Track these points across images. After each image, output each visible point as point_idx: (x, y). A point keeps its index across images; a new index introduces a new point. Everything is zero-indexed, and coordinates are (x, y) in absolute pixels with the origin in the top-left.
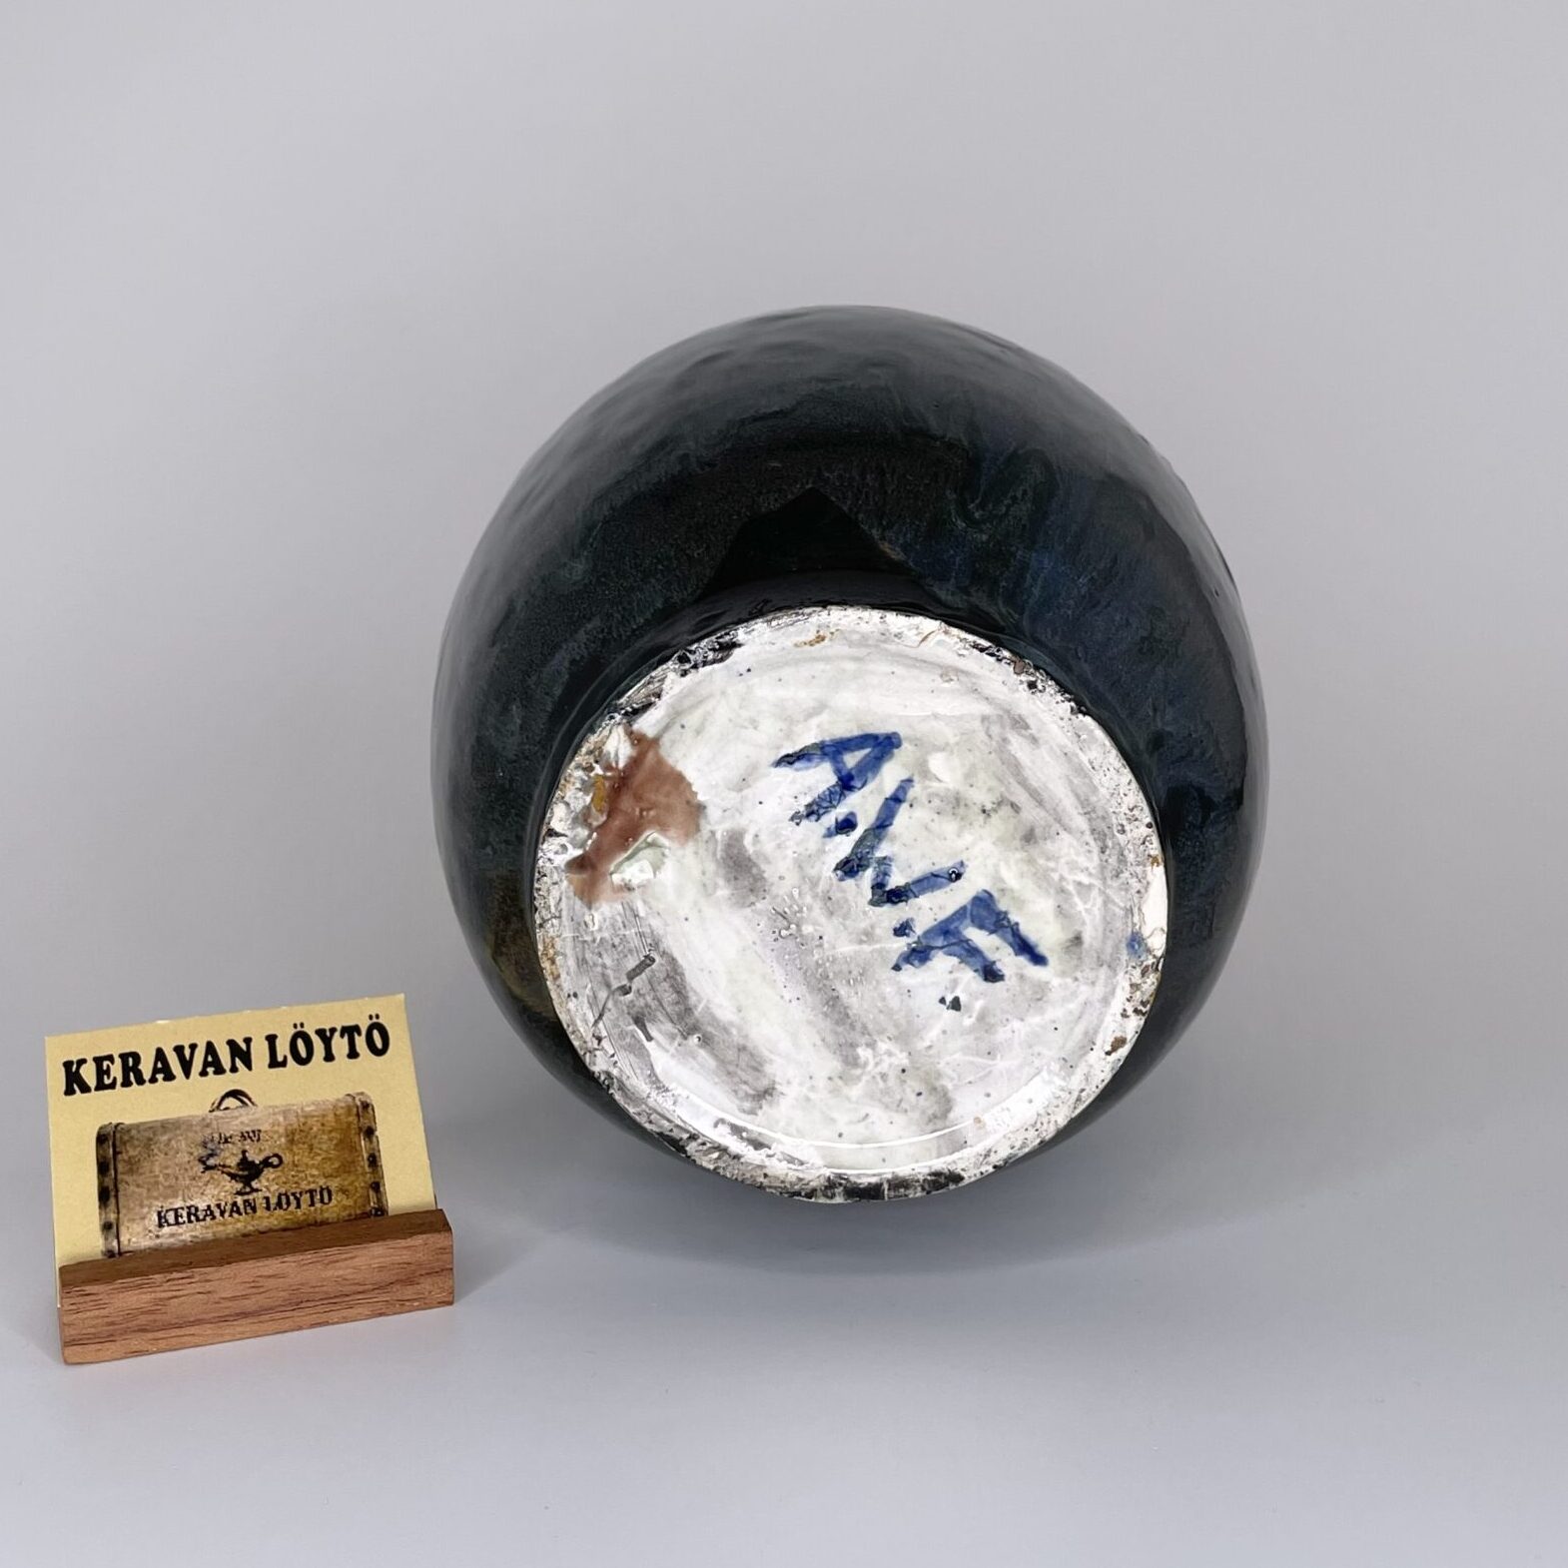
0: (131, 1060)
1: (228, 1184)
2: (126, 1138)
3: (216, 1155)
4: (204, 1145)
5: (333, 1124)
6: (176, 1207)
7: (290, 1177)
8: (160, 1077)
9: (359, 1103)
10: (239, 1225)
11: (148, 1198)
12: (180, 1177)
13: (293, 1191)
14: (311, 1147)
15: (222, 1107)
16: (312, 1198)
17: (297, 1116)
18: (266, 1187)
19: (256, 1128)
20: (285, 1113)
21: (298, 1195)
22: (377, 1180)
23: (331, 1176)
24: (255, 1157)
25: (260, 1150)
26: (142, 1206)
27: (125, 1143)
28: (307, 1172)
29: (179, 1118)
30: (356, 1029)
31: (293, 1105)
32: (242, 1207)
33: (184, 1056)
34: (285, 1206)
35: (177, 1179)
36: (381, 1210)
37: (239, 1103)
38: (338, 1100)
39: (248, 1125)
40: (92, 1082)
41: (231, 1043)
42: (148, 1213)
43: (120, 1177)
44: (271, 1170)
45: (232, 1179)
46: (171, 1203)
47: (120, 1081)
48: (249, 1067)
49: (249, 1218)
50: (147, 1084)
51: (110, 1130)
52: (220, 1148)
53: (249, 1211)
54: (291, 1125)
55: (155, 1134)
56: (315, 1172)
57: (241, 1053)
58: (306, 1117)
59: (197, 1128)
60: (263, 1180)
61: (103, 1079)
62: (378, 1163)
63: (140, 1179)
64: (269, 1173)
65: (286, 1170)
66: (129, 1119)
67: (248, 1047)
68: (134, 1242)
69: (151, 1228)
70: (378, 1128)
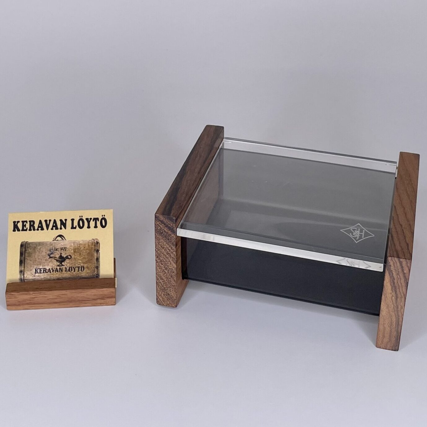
0: (32, 223)
1: (56, 263)
2: (28, 246)
3: (53, 254)
4: (50, 250)
5: (87, 248)
6: (41, 267)
7: (73, 263)
8: (40, 229)
9: (95, 242)
10: (57, 275)
11: (33, 264)
12: (42, 259)
13: (74, 266)
14: (80, 254)
15: (56, 240)
16: (79, 269)
17: (77, 244)
18: (67, 265)
19: (65, 247)
20: (74, 243)
21: (75, 268)
22: (98, 266)
23: (85, 263)
24: (65, 256)
25: (66, 254)
26: (31, 267)
27: (28, 248)
28: (78, 261)
29: (44, 242)
30: (97, 219)
31: (77, 241)
32: (58, 270)
33: (47, 223)
36: (98, 275)
37: (61, 239)
38: (90, 240)
39: (63, 246)
40: (21, 228)
41: (61, 220)
42: (33, 269)
43: (26, 257)
46: (39, 267)
47: (28, 229)
48: (65, 228)
49: (60, 274)
50: (36, 231)
51: (24, 243)
53: (60, 271)
54: (75, 247)
55: (37, 246)
56: (80, 262)
57: (63, 224)
58: (79, 245)
59: (49, 245)
60: (65, 263)
61: (24, 228)
62: (99, 261)
63: (31, 259)
64: (67, 261)
65: (72, 260)
66: (30, 241)
67: (66, 222)
68: (28, 277)
69: (33, 273)
70: (100, 250)
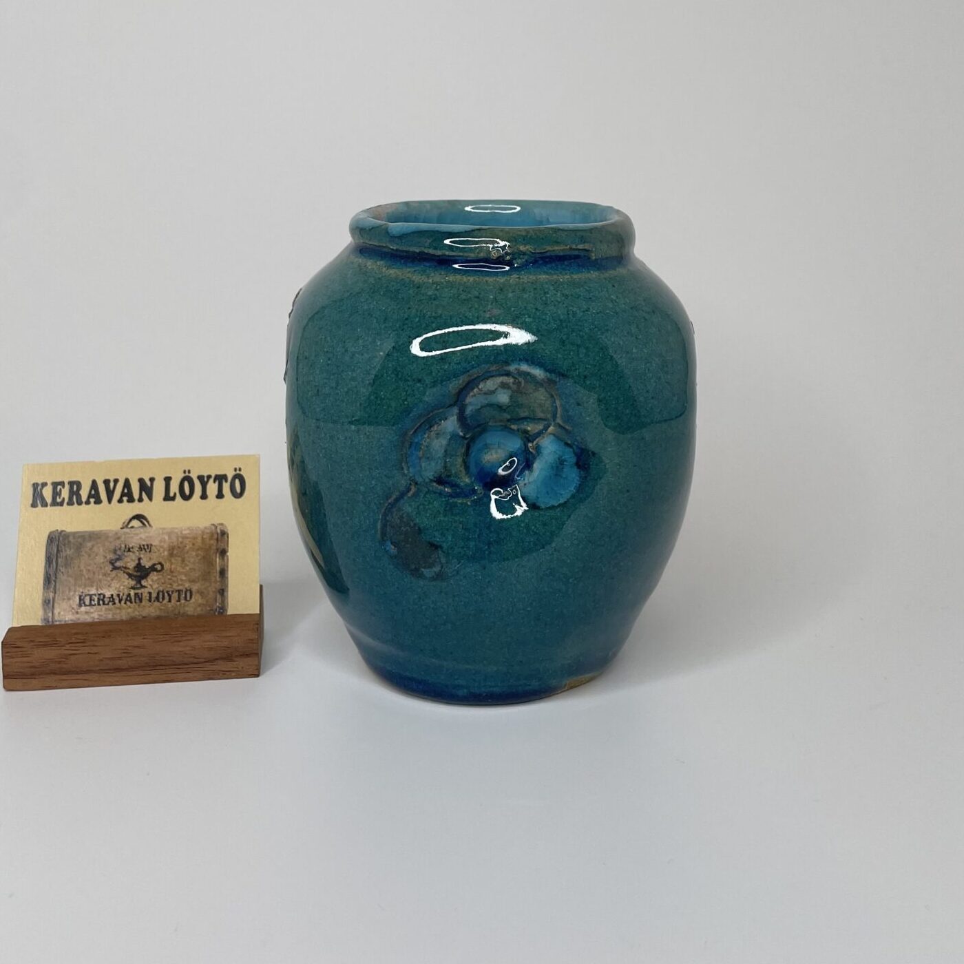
0: (75, 487)
1: (126, 581)
2: (66, 541)
3: (122, 559)
4: (115, 551)
5: (200, 545)
6: (93, 591)
7: (167, 580)
8: (92, 500)
9: (219, 531)
10: (130, 610)
11: (74, 585)
12: (97, 573)
13: (167, 589)
14: (183, 561)
15: (130, 526)
16: (179, 596)
17: (178, 537)
18: (151, 586)
19: (149, 543)
20: (170, 534)
21: (170, 593)
22: (223, 587)
23: (194, 582)
24: (146, 563)
25: (150, 559)
26: (70, 590)
27: (64, 545)
28: (179, 578)
29: (101, 531)
30: (224, 477)
31: (177, 528)
32: (133, 600)
33: (110, 487)
34: (161, 600)
35: (94, 573)
36: (223, 608)
37: (140, 524)
38: (206, 528)
39: (144, 540)
40: (49, 500)
41: (141, 481)
42: (74, 595)
43: (59, 567)
44: (155, 573)
45: (129, 577)
46: (88, 590)
47: (66, 500)
48: (150, 498)
49: (137, 606)
51: (57, 534)
52: (124, 555)
53: (137, 601)
54: (173, 543)
55: (84, 540)
56: (184, 578)
57: (146, 489)
58: (183, 538)
59: (111, 540)
60: (149, 580)
61: (56, 500)
62: (227, 576)
63: (71, 571)
64: (154, 576)
65: (165, 574)
66: (69, 529)
67: (152, 484)
68: (62, 615)
69: (73, 606)
70: (229, 550)
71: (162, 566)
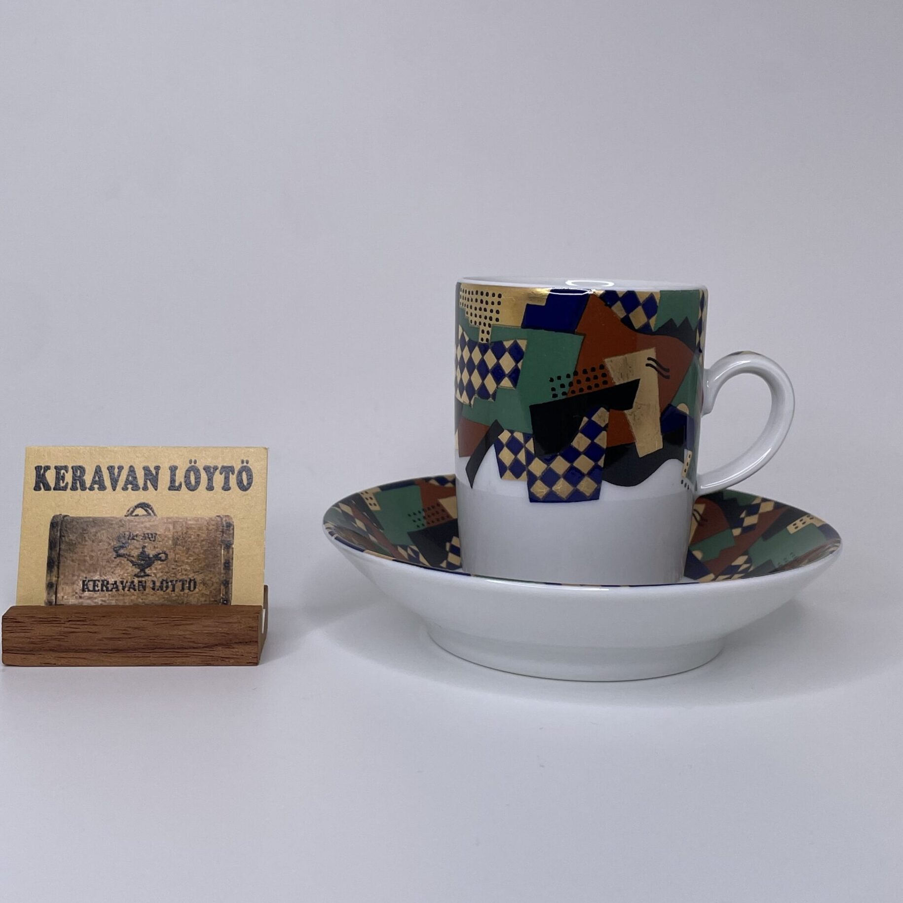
0: (79, 471)
1: (130, 568)
2: (69, 526)
3: (125, 547)
4: (118, 538)
5: (205, 536)
6: (96, 578)
7: (171, 569)
8: (96, 486)
9: (224, 523)
10: (133, 597)
11: (79, 569)
12: (100, 559)
13: (171, 579)
14: (188, 551)
15: (134, 514)
16: (183, 585)
17: (182, 527)
18: (156, 576)
19: (153, 532)
20: (174, 523)
21: (174, 583)
22: (228, 579)
23: (198, 572)
24: (151, 552)
25: (154, 547)
26: (73, 575)
27: (68, 530)
28: (183, 567)
29: (105, 517)
30: (231, 469)
31: (181, 518)
32: (137, 588)
33: (114, 474)
34: (165, 589)
35: (98, 560)
36: (227, 601)
37: (145, 513)
38: (211, 519)
39: (149, 529)
40: (52, 482)
41: (146, 469)
42: (77, 580)
43: (62, 553)
44: (159, 562)
45: (133, 565)
46: (92, 576)
47: (70, 486)
48: (156, 488)
49: (140, 594)
50: (87, 490)
51: (60, 519)
52: (128, 543)
53: (141, 588)
54: (177, 532)
55: (87, 526)
56: (188, 568)
57: (152, 477)
58: (187, 528)
59: (115, 527)
60: (153, 568)
61: (59, 482)
62: (231, 568)
63: (75, 556)
64: (158, 565)
65: (169, 564)
66: (73, 514)
67: (157, 473)
68: (65, 599)
69: (77, 591)
70: (235, 543)
71: (167, 555)
